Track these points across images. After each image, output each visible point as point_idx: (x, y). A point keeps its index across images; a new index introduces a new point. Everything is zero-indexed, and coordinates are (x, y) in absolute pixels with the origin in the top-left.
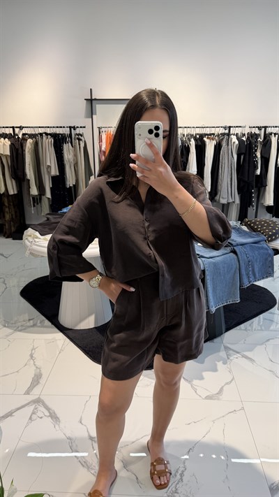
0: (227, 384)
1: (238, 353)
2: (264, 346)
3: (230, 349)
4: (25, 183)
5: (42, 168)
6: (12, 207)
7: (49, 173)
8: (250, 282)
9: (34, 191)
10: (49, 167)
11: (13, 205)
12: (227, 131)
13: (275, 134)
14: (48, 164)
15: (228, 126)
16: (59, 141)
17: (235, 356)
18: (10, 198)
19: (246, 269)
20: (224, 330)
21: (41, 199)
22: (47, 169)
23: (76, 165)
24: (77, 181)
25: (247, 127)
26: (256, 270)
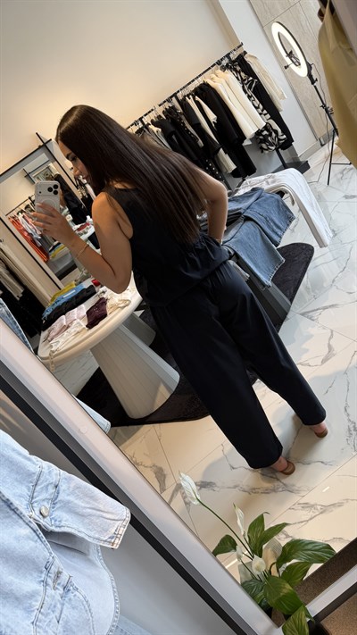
0: (330, 339)
1: (317, 310)
2: (334, 288)
12: (141, 125)
13: (188, 96)
15: (137, 118)
19: (269, 227)
20: (289, 302)
25: (157, 107)
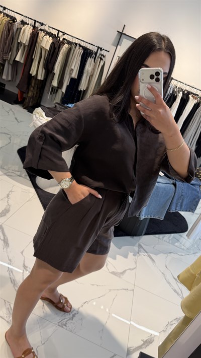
0: (130, 269)
1: (146, 252)
2: (166, 255)
3: (142, 248)
4: (51, 75)
5: (67, 68)
6: (36, 88)
7: (70, 74)
8: (176, 210)
9: (55, 83)
10: (72, 70)
11: (38, 87)
14: (73, 68)
16: (87, 54)
17: (143, 254)
18: (37, 81)
19: (178, 200)
21: (57, 91)
22: (70, 71)
23: (91, 76)
24: (88, 88)
26: (184, 203)
